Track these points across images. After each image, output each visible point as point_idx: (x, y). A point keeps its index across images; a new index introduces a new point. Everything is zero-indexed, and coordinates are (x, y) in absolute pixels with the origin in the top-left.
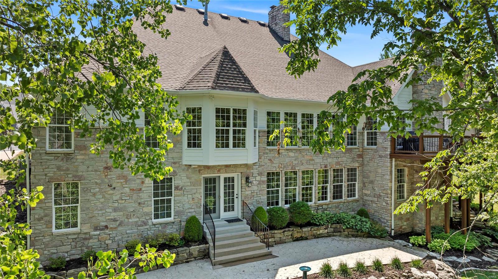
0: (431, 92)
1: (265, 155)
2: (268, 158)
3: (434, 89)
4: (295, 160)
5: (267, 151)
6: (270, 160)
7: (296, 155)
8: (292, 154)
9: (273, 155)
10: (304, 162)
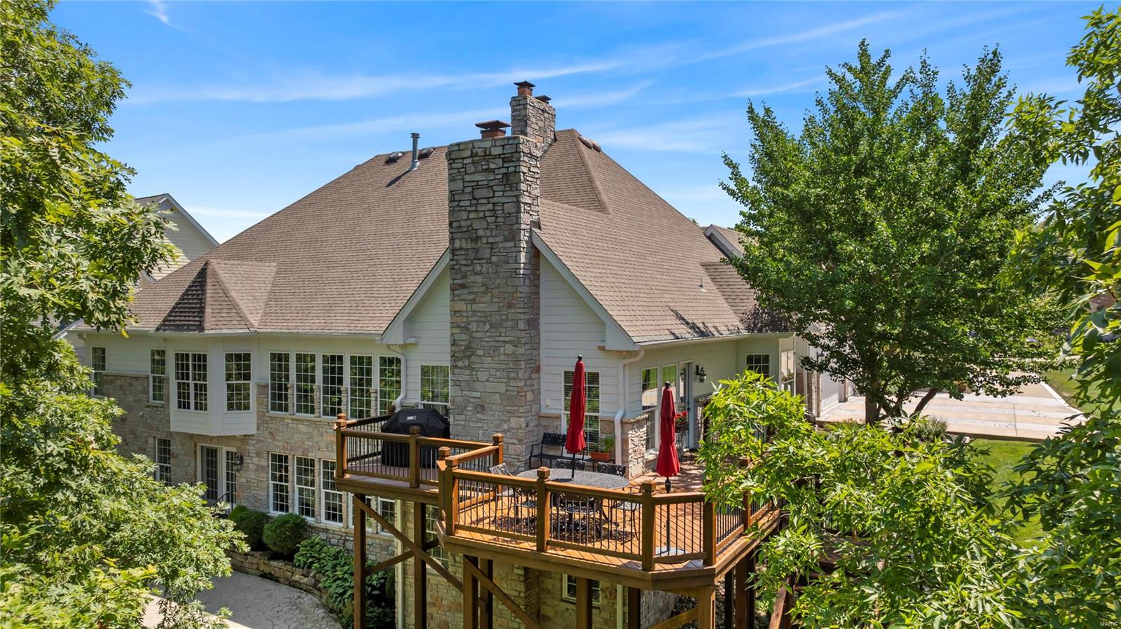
0: (475, 307)
1: (265, 425)
2: (269, 430)
3: (487, 298)
4: (308, 439)
5: (266, 418)
6: (271, 434)
7: (310, 430)
8: (303, 428)
9: (276, 426)
10: (322, 445)
